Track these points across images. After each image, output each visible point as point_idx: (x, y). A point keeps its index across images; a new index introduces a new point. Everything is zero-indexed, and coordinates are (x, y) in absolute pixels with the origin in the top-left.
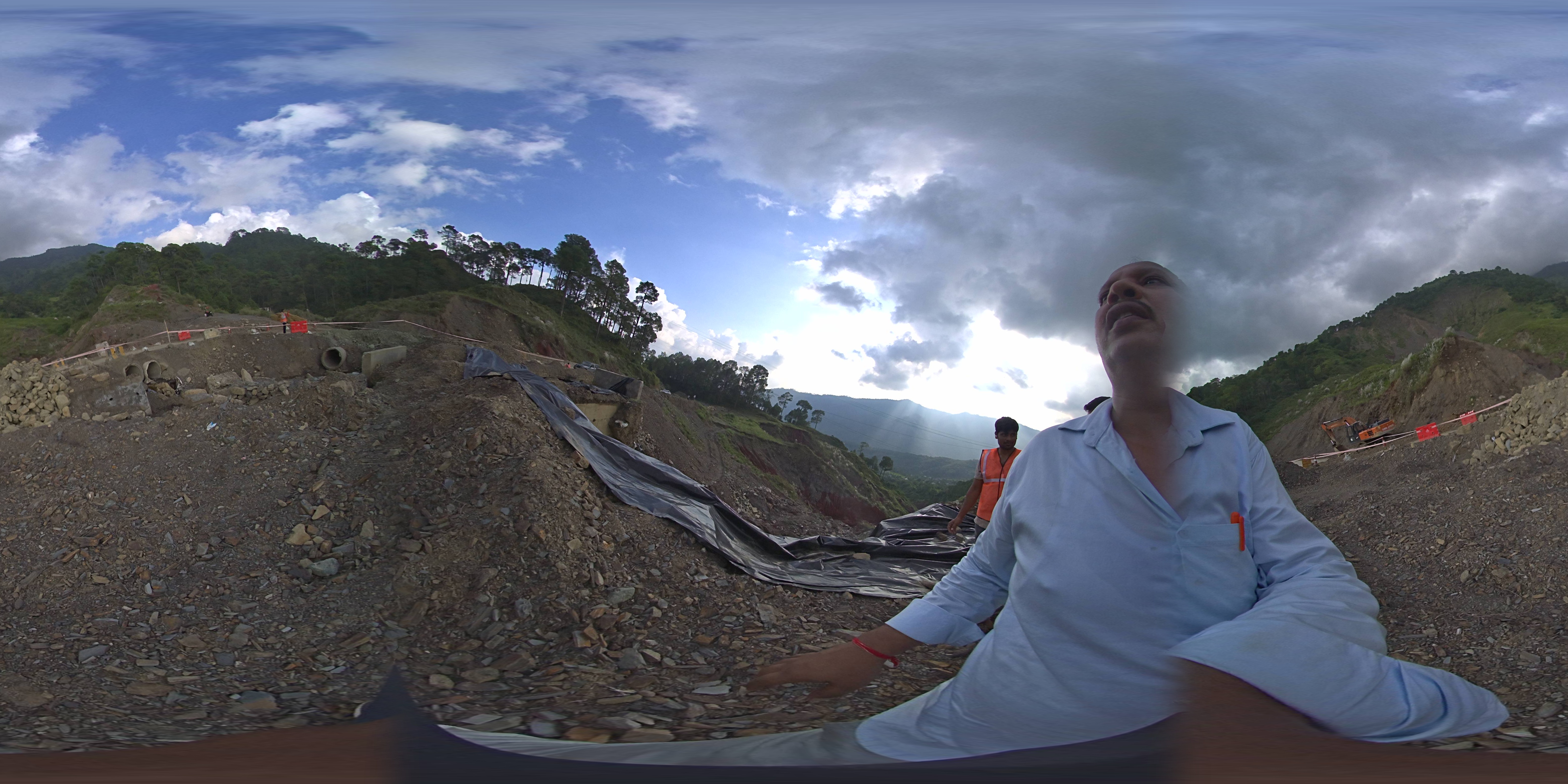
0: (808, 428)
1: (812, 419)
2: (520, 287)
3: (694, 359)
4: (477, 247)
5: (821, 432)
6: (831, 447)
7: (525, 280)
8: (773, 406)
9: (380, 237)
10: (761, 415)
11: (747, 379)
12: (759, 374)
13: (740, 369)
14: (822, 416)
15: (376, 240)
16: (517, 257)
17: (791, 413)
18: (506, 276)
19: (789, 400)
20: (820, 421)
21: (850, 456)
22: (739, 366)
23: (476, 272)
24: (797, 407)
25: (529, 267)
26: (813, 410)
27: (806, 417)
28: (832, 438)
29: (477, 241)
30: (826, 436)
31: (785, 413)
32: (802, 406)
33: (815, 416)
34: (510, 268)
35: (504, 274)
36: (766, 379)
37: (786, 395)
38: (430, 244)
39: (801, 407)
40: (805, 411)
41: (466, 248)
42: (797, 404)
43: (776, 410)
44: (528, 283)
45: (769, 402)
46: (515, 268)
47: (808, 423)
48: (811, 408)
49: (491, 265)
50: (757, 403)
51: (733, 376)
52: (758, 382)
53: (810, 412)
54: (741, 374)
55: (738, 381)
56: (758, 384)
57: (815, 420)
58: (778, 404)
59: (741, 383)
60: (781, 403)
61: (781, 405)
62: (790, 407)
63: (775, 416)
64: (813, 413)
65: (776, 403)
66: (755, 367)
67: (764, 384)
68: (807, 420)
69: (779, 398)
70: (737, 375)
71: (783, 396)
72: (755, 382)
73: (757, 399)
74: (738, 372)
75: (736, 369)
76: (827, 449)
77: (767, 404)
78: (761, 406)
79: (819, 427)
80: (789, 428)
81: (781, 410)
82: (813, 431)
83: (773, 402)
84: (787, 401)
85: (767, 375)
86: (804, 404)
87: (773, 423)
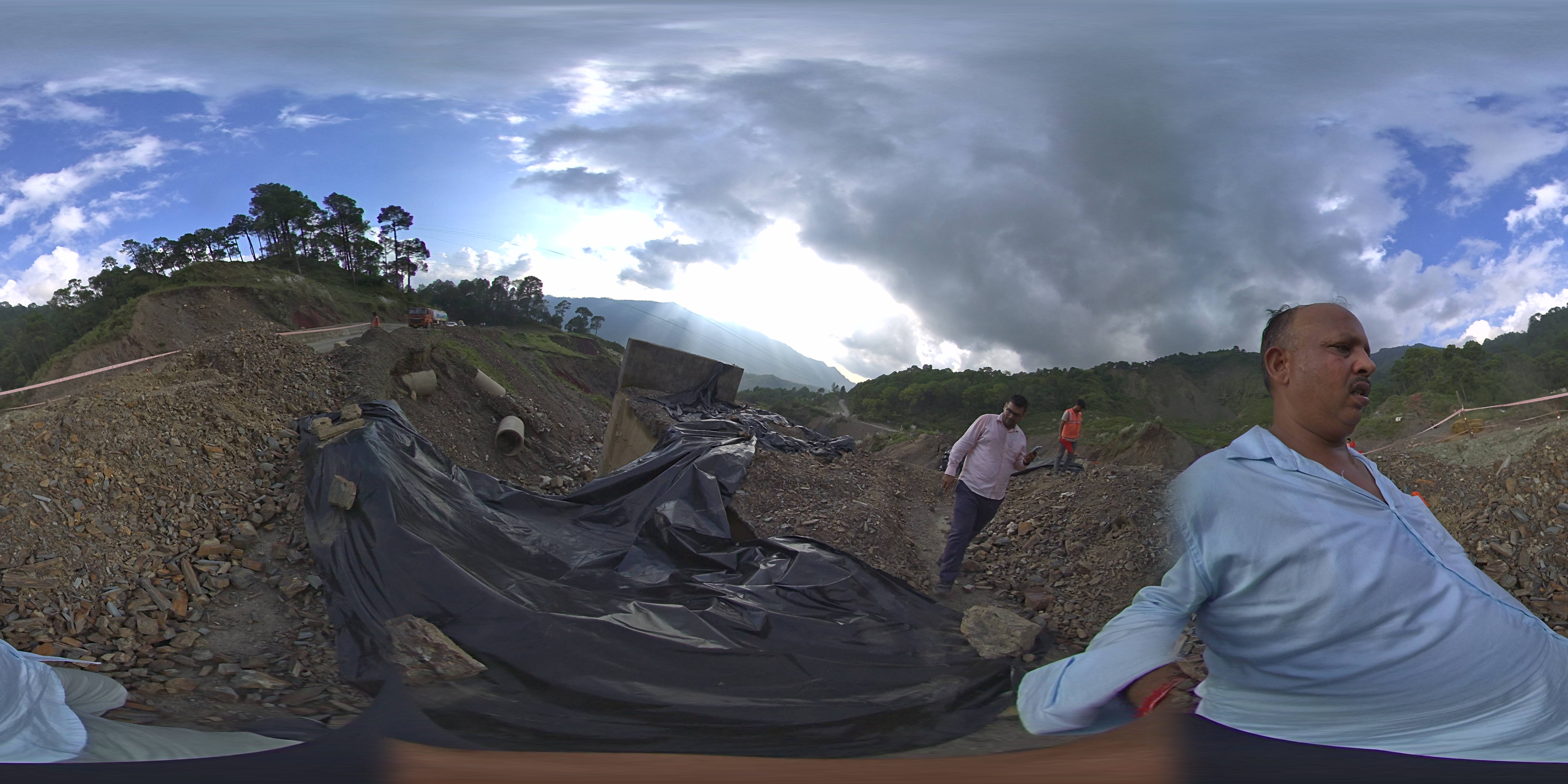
0: (591, 336)
1: (591, 325)
3: (457, 284)
5: (603, 338)
6: (616, 353)
10: (544, 327)
11: (521, 292)
12: (532, 285)
14: (602, 322)
17: (570, 322)
20: (600, 327)
24: (576, 315)
26: (593, 315)
27: (587, 324)
28: (615, 344)
30: (608, 342)
31: (563, 324)
32: (582, 313)
33: (594, 322)
39: (580, 315)
40: (585, 318)
42: (576, 312)
43: (556, 321)
45: (548, 313)
47: (590, 330)
48: (591, 314)
50: (535, 316)
51: (505, 292)
52: (533, 293)
53: (589, 318)
54: (513, 289)
55: (512, 295)
56: (533, 296)
57: (595, 326)
58: (557, 314)
59: (515, 298)
60: (559, 312)
61: (560, 315)
62: (569, 315)
63: (554, 325)
64: (592, 320)
65: (555, 313)
66: (526, 279)
67: (539, 294)
68: (588, 326)
69: (556, 307)
70: (509, 290)
71: (560, 305)
72: (529, 294)
73: (534, 312)
74: (511, 287)
75: (509, 284)
76: (614, 356)
77: (546, 315)
78: (539, 318)
79: (601, 333)
80: (573, 337)
81: (561, 319)
82: (595, 338)
83: (552, 313)
84: (565, 310)
85: (541, 285)
86: (584, 311)
87: (557, 334)
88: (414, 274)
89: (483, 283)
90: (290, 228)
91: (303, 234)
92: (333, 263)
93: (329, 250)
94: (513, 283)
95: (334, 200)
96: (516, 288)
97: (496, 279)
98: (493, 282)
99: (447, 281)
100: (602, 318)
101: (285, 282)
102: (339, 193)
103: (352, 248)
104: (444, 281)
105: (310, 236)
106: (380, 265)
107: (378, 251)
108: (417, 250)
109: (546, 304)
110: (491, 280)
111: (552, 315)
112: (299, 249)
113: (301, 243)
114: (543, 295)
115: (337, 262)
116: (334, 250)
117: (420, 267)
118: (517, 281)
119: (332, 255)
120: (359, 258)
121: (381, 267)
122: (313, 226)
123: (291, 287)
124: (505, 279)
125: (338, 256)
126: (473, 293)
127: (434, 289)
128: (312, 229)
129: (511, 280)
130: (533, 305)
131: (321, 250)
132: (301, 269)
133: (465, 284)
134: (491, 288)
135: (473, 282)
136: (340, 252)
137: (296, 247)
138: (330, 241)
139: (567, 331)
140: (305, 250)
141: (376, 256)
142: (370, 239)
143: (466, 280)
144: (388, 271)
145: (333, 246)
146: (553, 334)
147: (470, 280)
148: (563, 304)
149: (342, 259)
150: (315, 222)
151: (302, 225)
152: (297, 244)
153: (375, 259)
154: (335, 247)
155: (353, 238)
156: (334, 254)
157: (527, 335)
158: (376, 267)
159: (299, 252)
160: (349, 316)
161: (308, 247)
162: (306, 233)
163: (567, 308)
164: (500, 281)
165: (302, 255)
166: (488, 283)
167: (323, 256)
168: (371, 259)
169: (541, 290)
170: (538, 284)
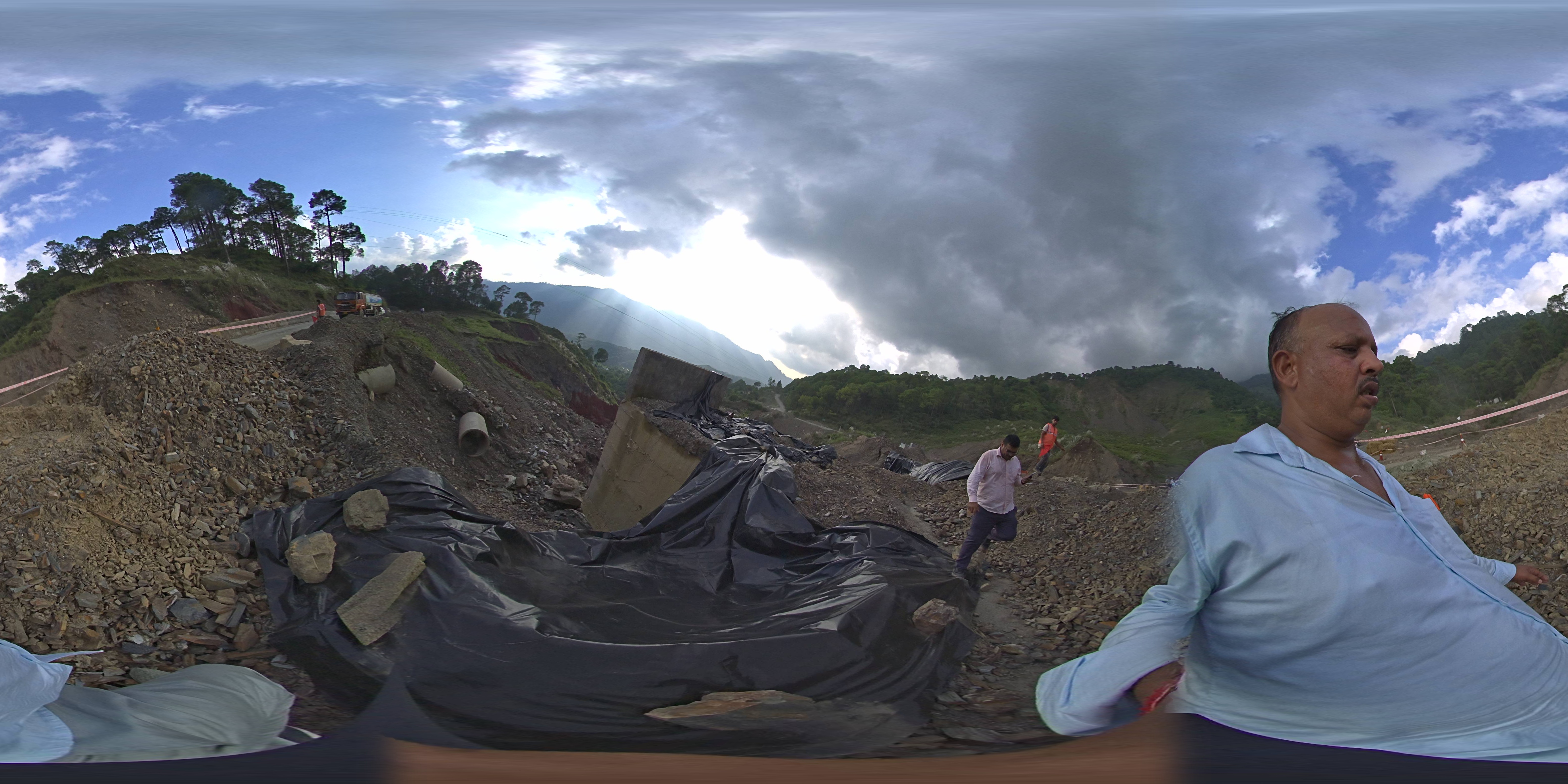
0: (531, 321)
1: (531, 310)
3: (392, 269)
5: (542, 324)
6: (554, 338)
11: (460, 277)
12: (471, 269)
16: (137, 237)
17: (509, 307)
20: (539, 312)
21: (572, 347)
24: (516, 300)
26: (532, 302)
27: (526, 309)
28: (554, 330)
30: (547, 328)
31: (502, 309)
32: (521, 298)
33: (533, 307)
39: (519, 300)
40: (525, 303)
42: (515, 297)
45: (487, 298)
47: (530, 315)
48: (530, 300)
50: (474, 301)
51: (444, 277)
52: (472, 278)
53: (529, 303)
54: (452, 274)
55: (450, 279)
56: (472, 281)
57: (534, 311)
58: (496, 299)
59: (453, 282)
60: (498, 296)
61: (499, 300)
62: (508, 300)
63: (494, 311)
64: (532, 305)
65: (494, 298)
66: (465, 263)
67: (478, 279)
68: (528, 311)
69: (495, 292)
70: (447, 274)
71: (499, 289)
72: (468, 279)
73: (473, 296)
74: (449, 271)
75: (447, 268)
76: (551, 340)
77: (485, 300)
78: (479, 303)
79: (541, 318)
80: (512, 322)
81: (500, 304)
82: (535, 323)
83: (491, 298)
84: (504, 295)
85: (480, 269)
86: (523, 296)
87: (497, 319)
88: (348, 260)
89: (420, 268)
90: (216, 218)
91: (230, 223)
92: (264, 252)
93: (259, 238)
94: (452, 267)
95: (261, 186)
96: (455, 273)
97: (434, 263)
98: (431, 267)
99: (382, 266)
100: (542, 304)
101: (214, 272)
102: (265, 179)
103: (283, 235)
104: (378, 266)
105: (237, 225)
106: (313, 251)
107: (311, 238)
108: (352, 234)
109: (485, 289)
110: (429, 264)
111: (491, 300)
112: (227, 239)
113: (228, 232)
114: (482, 280)
115: (267, 250)
116: (264, 238)
117: (355, 252)
118: (456, 265)
119: (262, 244)
120: (291, 245)
121: (314, 254)
122: (239, 214)
123: (221, 276)
124: (443, 263)
125: (268, 245)
126: (410, 278)
127: (368, 275)
128: (239, 217)
129: (449, 265)
130: (473, 289)
131: (249, 238)
132: (231, 258)
133: (401, 269)
134: (429, 272)
135: (410, 267)
136: (270, 240)
137: (224, 237)
138: (260, 229)
139: (506, 316)
140: (234, 240)
141: (308, 243)
142: (301, 225)
143: (403, 265)
144: (322, 258)
145: (262, 235)
146: (492, 319)
147: (407, 265)
148: (503, 288)
149: (273, 247)
150: (242, 211)
151: (228, 214)
152: (224, 234)
153: (308, 245)
154: (264, 235)
155: (284, 225)
156: (264, 242)
157: (467, 321)
158: (309, 254)
159: (227, 242)
160: (286, 304)
161: (237, 236)
162: (234, 223)
163: (506, 293)
164: (438, 266)
165: (230, 244)
166: (426, 267)
167: (252, 245)
168: (303, 246)
169: (480, 274)
170: (477, 268)
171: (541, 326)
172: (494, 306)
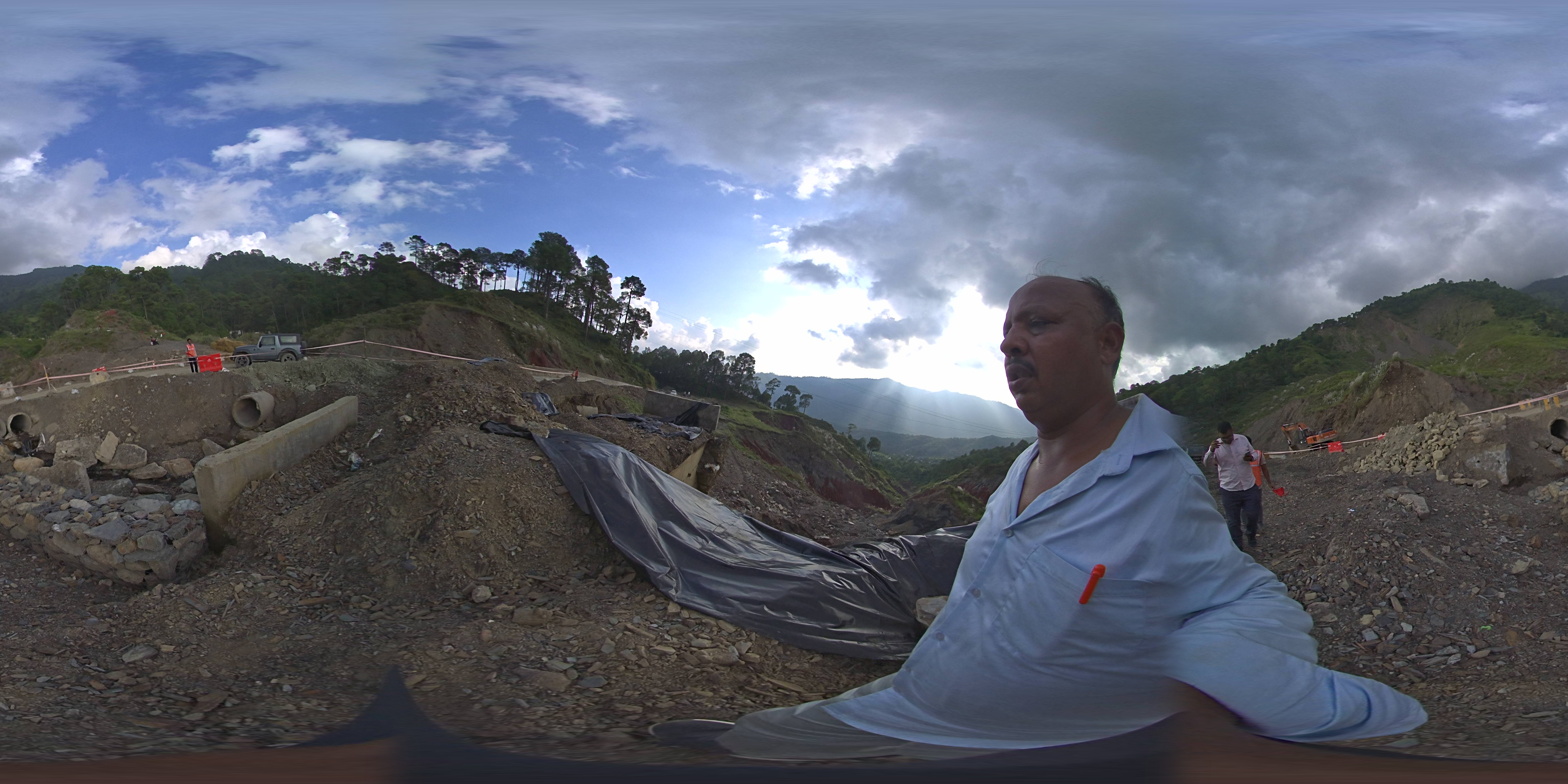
0: (797, 413)
1: (800, 403)
2: (494, 292)
3: (679, 353)
4: (447, 255)
5: (810, 416)
6: (821, 431)
7: (500, 285)
8: (762, 393)
9: (348, 253)
10: (751, 403)
11: (734, 368)
12: (746, 362)
13: (728, 359)
14: (810, 400)
15: (344, 256)
16: (489, 263)
17: (779, 400)
18: (479, 283)
19: (777, 386)
20: (808, 405)
21: (840, 439)
22: (726, 355)
23: (449, 281)
24: (785, 393)
25: (502, 272)
26: (801, 395)
27: (795, 402)
28: (822, 421)
29: (446, 249)
30: (815, 420)
31: (772, 401)
32: (791, 391)
33: (803, 400)
34: (482, 274)
35: (476, 281)
36: (753, 367)
37: (774, 381)
38: (398, 256)
39: (789, 393)
40: (794, 396)
41: (435, 257)
42: (785, 390)
44: (502, 288)
45: (758, 390)
46: (487, 274)
47: (797, 408)
48: (799, 393)
49: (462, 273)
50: (744, 392)
51: (720, 366)
52: (745, 369)
53: (798, 396)
54: (728, 364)
55: (726, 371)
56: (745, 372)
57: (803, 404)
58: (767, 390)
59: (729, 371)
60: (769, 387)
61: (770, 392)
62: (779, 392)
63: (763, 402)
64: (801, 398)
65: (764, 389)
66: (741, 355)
67: (752, 370)
68: (795, 405)
69: (767, 385)
70: (724, 364)
71: (770, 381)
72: (742, 369)
73: (745, 387)
74: (725, 362)
75: (724, 358)
76: (819, 433)
77: (756, 392)
78: (749, 394)
79: (807, 411)
80: (778, 414)
81: (769, 397)
82: (802, 415)
83: (762, 389)
84: (775, 387)
85: (754, 362)
86: (792, 389)
87: (763, 410)
88: (640, 338)
95: (595, 261)
96: (731, 363)
97: (713, 353)
98: (711, 355)
99: (671, 348)
100: (811, 397)
104: (668, 347)
107: (616, 311)
108: (644, 318)
109: (757, 380)
110: (709, 353)
114: (755, 372)
117: (645, 333)
118: (732, 356)
123: (534, 333)
124: (721, 354)
126: (691, 363)
127: (661, 354)
130: (746, 380)
133: (687, 354)
134: (708, 360)
135: (693, 353)
139: (773, 408)
144: (622, 331)
146: (758, 410)
155: (599, 294)
157: (736, 409)
164: (717, 355)
166: (706, 355)
170: (751, 361)
171: (807, 418)
172: (765, 398)
